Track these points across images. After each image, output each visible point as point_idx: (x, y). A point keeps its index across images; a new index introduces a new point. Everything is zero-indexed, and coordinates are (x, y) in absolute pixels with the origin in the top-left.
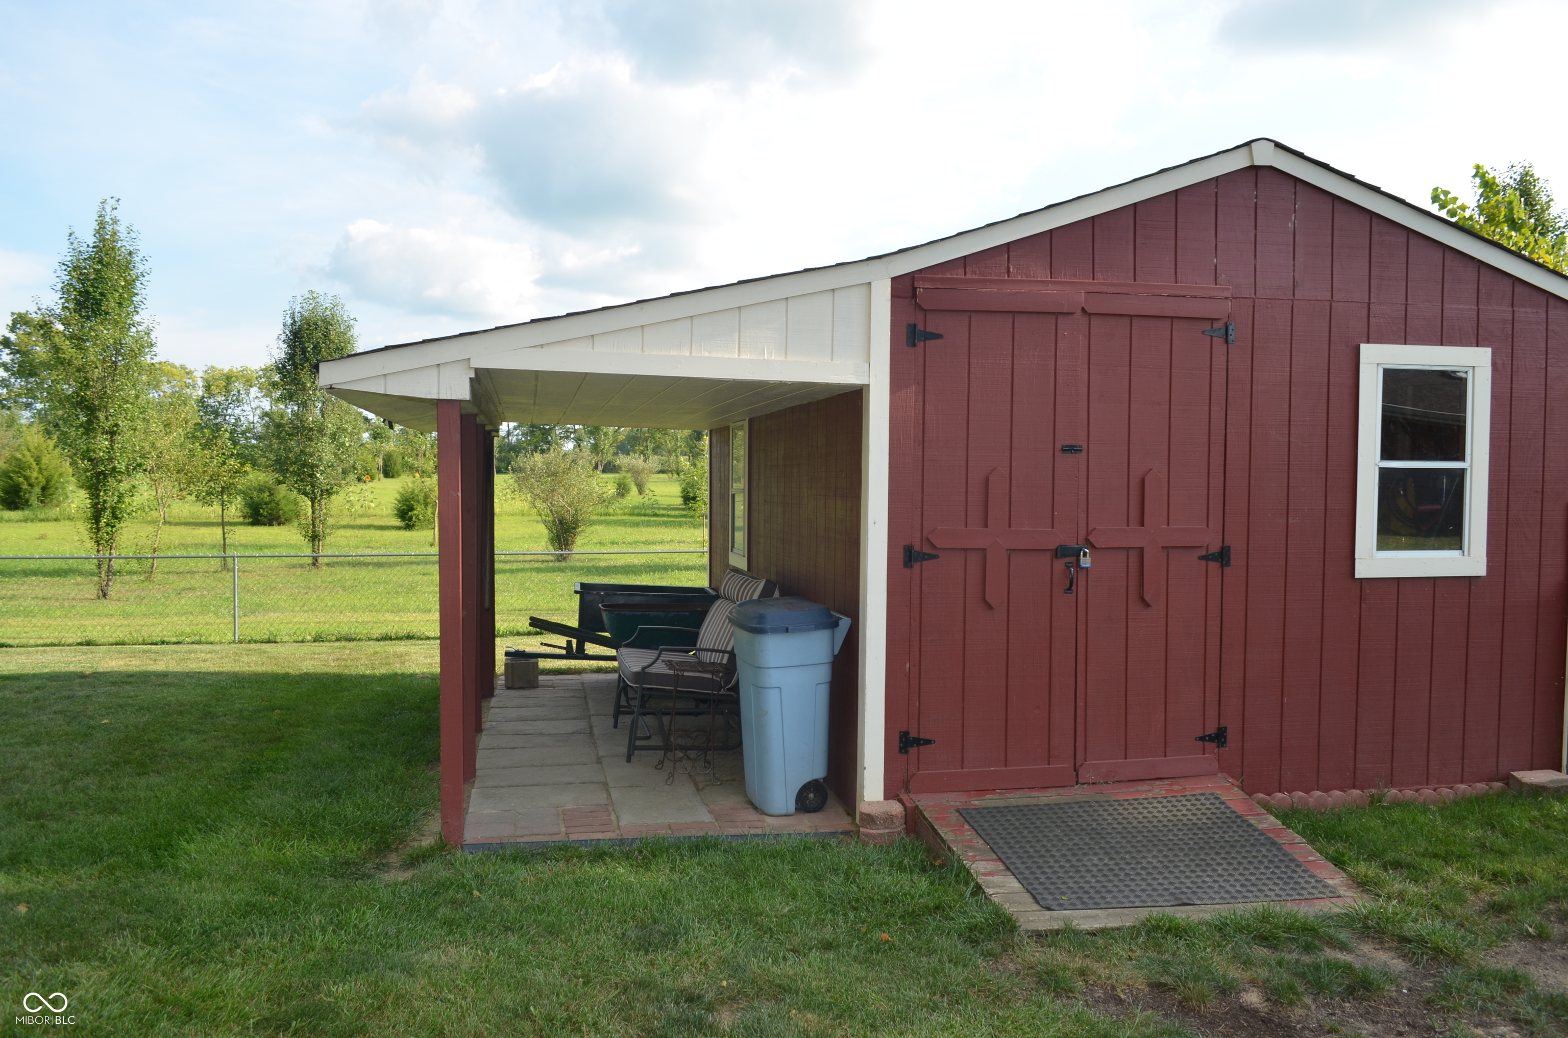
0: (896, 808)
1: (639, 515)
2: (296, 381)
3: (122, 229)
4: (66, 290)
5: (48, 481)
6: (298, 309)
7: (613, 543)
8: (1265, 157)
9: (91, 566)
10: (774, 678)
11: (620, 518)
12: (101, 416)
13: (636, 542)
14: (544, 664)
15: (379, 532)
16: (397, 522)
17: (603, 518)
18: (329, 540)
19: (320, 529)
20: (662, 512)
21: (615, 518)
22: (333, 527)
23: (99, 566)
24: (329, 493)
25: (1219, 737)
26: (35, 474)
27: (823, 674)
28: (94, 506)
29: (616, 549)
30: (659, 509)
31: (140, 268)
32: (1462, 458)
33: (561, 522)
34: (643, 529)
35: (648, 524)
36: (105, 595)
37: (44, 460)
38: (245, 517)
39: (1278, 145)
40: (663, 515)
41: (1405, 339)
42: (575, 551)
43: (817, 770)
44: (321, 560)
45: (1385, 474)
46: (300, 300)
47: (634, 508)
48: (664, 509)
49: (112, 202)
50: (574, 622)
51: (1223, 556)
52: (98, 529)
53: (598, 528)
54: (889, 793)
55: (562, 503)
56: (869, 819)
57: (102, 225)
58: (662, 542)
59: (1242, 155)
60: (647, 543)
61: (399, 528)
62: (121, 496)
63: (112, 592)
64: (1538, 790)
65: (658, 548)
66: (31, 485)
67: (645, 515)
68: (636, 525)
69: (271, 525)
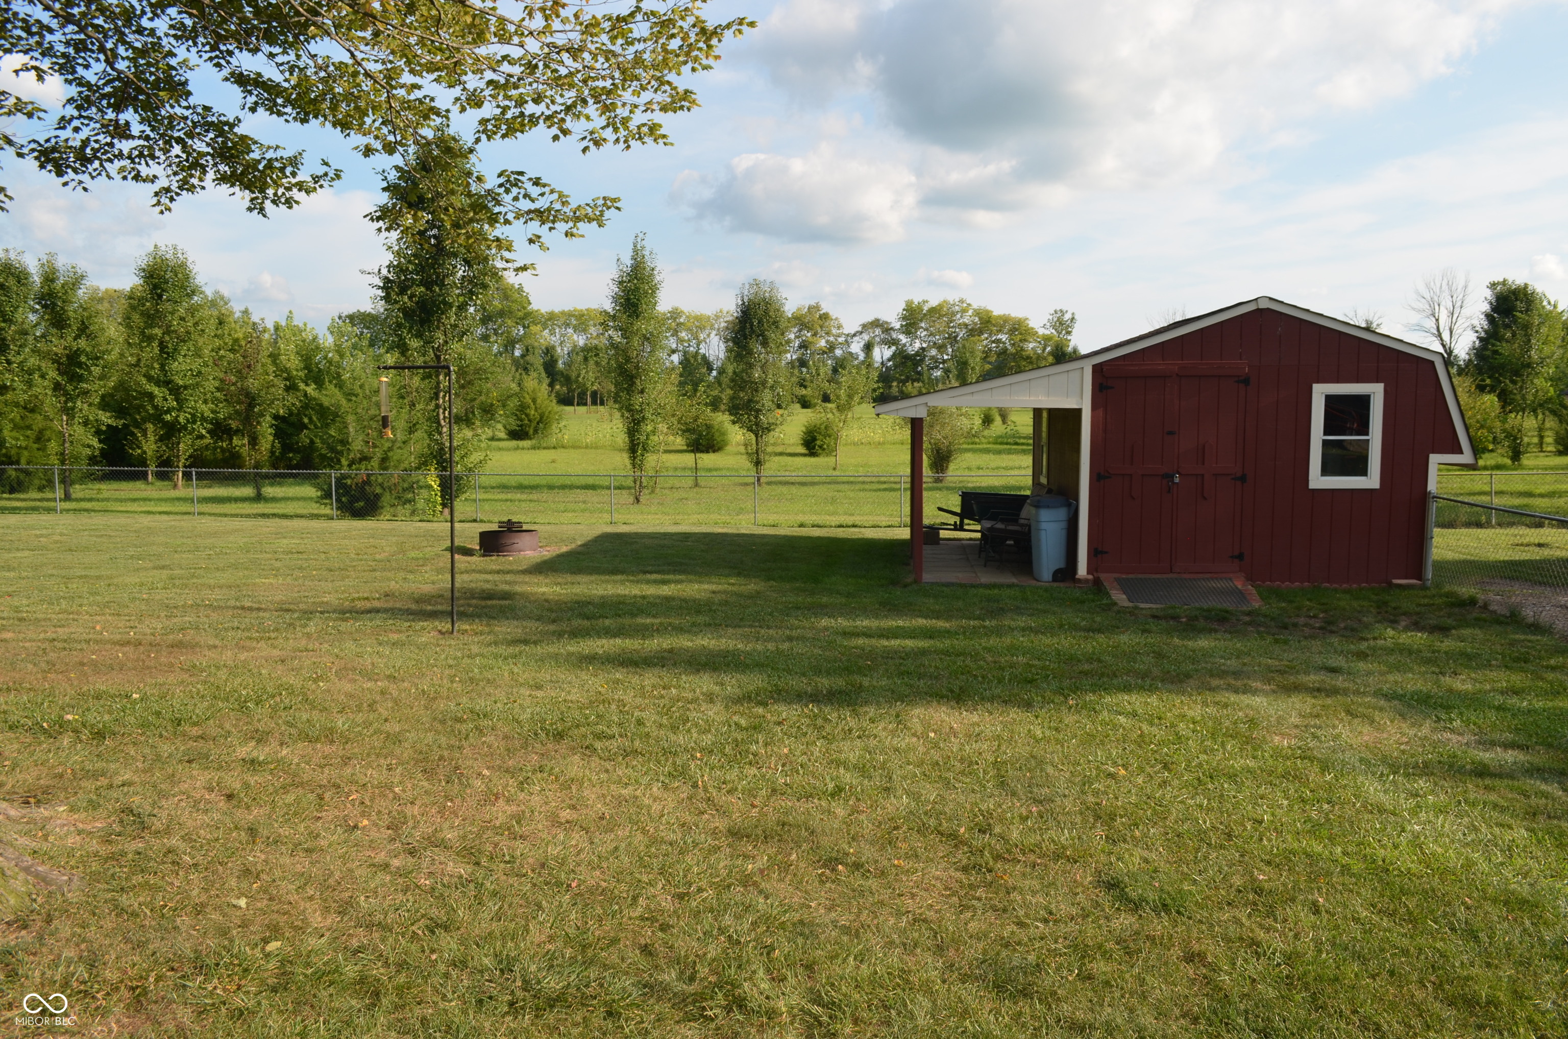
0: (1090, 577)
1: (1001, 443)
2: (745, 347)
3: (646, 253)
4: (615, 299)
5: (541, 417)
6: (746, 293)
7: (979, 468)
8: (1263, 305)
9: (629, 482)
10: (1044, 526)
11: (985, 446)
12: (638, 382)
13: (998, 468)
14: (943, 534)
15: (790, 458)
16: (803, 450)
17: (970, 446)
18: (767, 465)
19: (762, 456)
20: (1022, 441)
21: (981, 446)
22: (770, 454)
23: (635, 482)
24: (769, 430)
25: (1240, 557)
26: (533, 412)
27: (1064, 525)
28: (632, 441)
29: (981, 472)
30: (1020, 438)
31: (658, 278)
32: (1367, 434)
33: (938, 451)
34: (1004, 456)
35: (1009, 452)
36: (638, 501)
37: (539, 401)
38: (688, 445)
39: (1271, 299)
40: (1023, 444)
41: (1338, 381)
42: (950, 473)
43: (1062, 564)
44: (763, 480)
45: (1325, 443)
46: (747, 286)
47: (1001, 437)
48: (1024, 438)
49: (641, 235)
50: (958, 510)
51: (1243, 479)
52: (635, 458)
53: (968, 455)
54: (1089, 572)
55: (939, 437)
56: (1079, 581)
57: (635, 250)
58: (1020, 468)
59: (1254, 303)
60: (1006, 468)
61: (804, 455)
62: (648, 435)
63: (642, 499)
64: (1400, 586)
65: (1016, 472)
66: (530, 420)
67: (1007, 444)
68: (999, 452)
69: (708, 452)
